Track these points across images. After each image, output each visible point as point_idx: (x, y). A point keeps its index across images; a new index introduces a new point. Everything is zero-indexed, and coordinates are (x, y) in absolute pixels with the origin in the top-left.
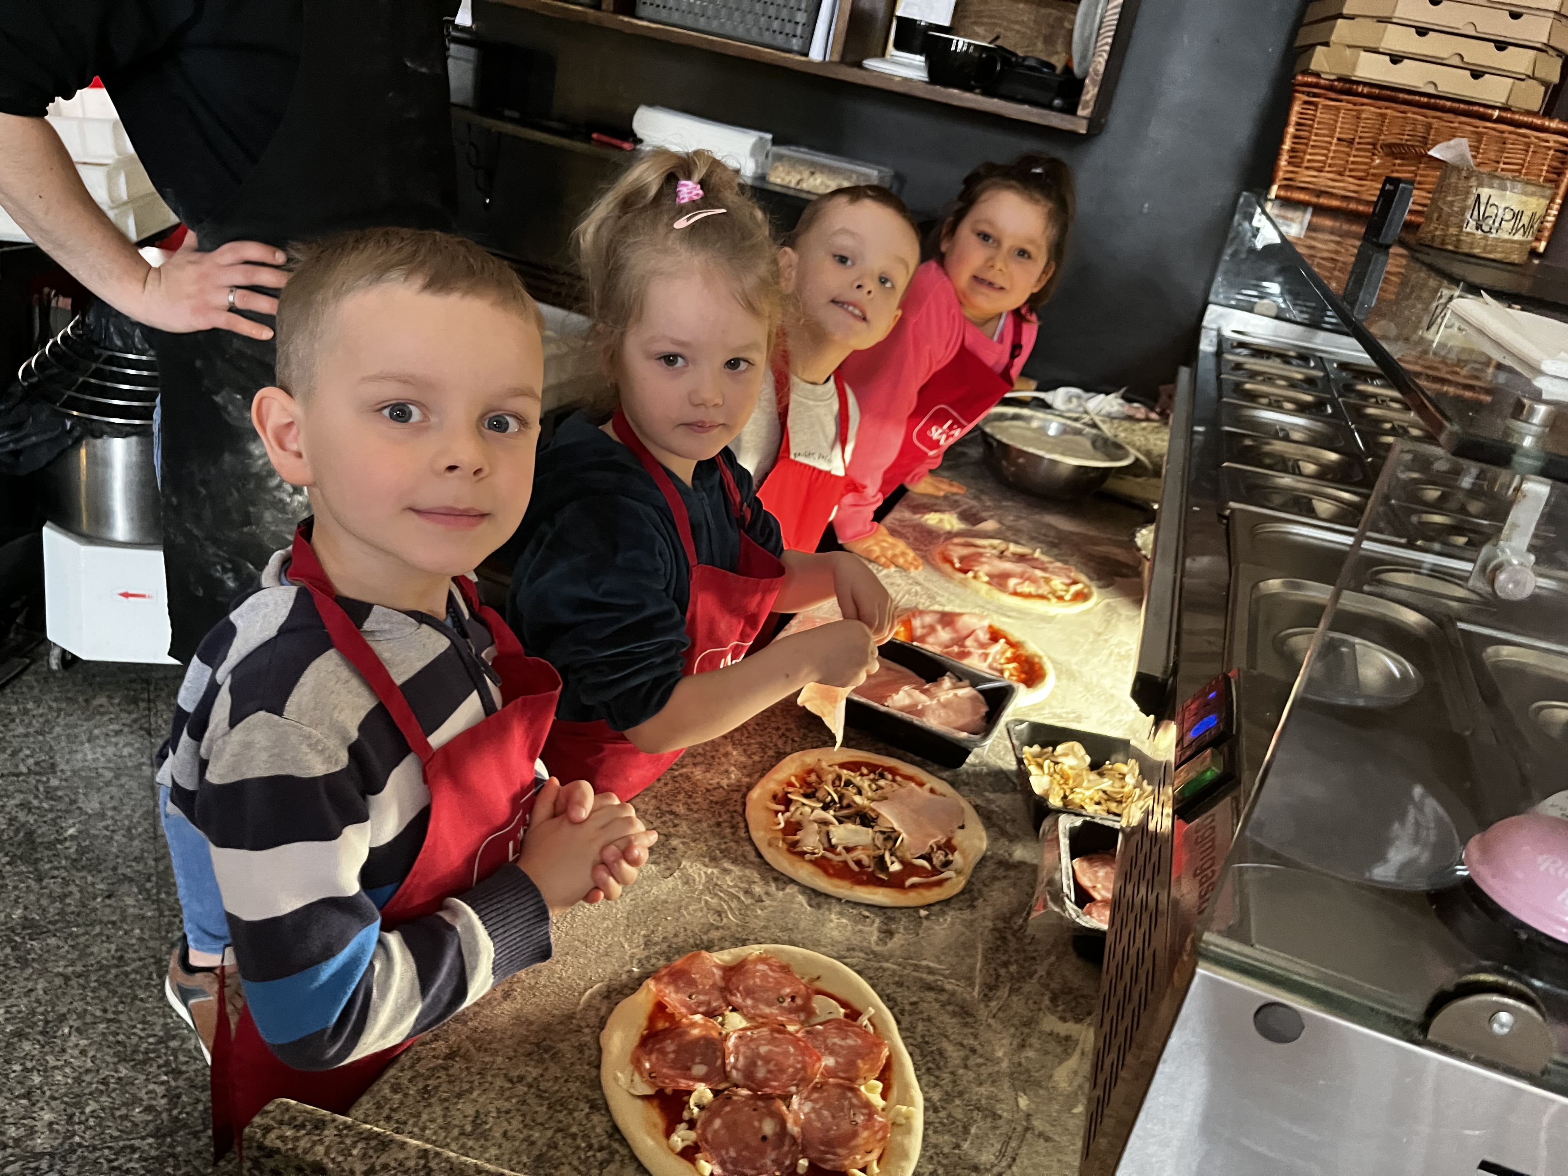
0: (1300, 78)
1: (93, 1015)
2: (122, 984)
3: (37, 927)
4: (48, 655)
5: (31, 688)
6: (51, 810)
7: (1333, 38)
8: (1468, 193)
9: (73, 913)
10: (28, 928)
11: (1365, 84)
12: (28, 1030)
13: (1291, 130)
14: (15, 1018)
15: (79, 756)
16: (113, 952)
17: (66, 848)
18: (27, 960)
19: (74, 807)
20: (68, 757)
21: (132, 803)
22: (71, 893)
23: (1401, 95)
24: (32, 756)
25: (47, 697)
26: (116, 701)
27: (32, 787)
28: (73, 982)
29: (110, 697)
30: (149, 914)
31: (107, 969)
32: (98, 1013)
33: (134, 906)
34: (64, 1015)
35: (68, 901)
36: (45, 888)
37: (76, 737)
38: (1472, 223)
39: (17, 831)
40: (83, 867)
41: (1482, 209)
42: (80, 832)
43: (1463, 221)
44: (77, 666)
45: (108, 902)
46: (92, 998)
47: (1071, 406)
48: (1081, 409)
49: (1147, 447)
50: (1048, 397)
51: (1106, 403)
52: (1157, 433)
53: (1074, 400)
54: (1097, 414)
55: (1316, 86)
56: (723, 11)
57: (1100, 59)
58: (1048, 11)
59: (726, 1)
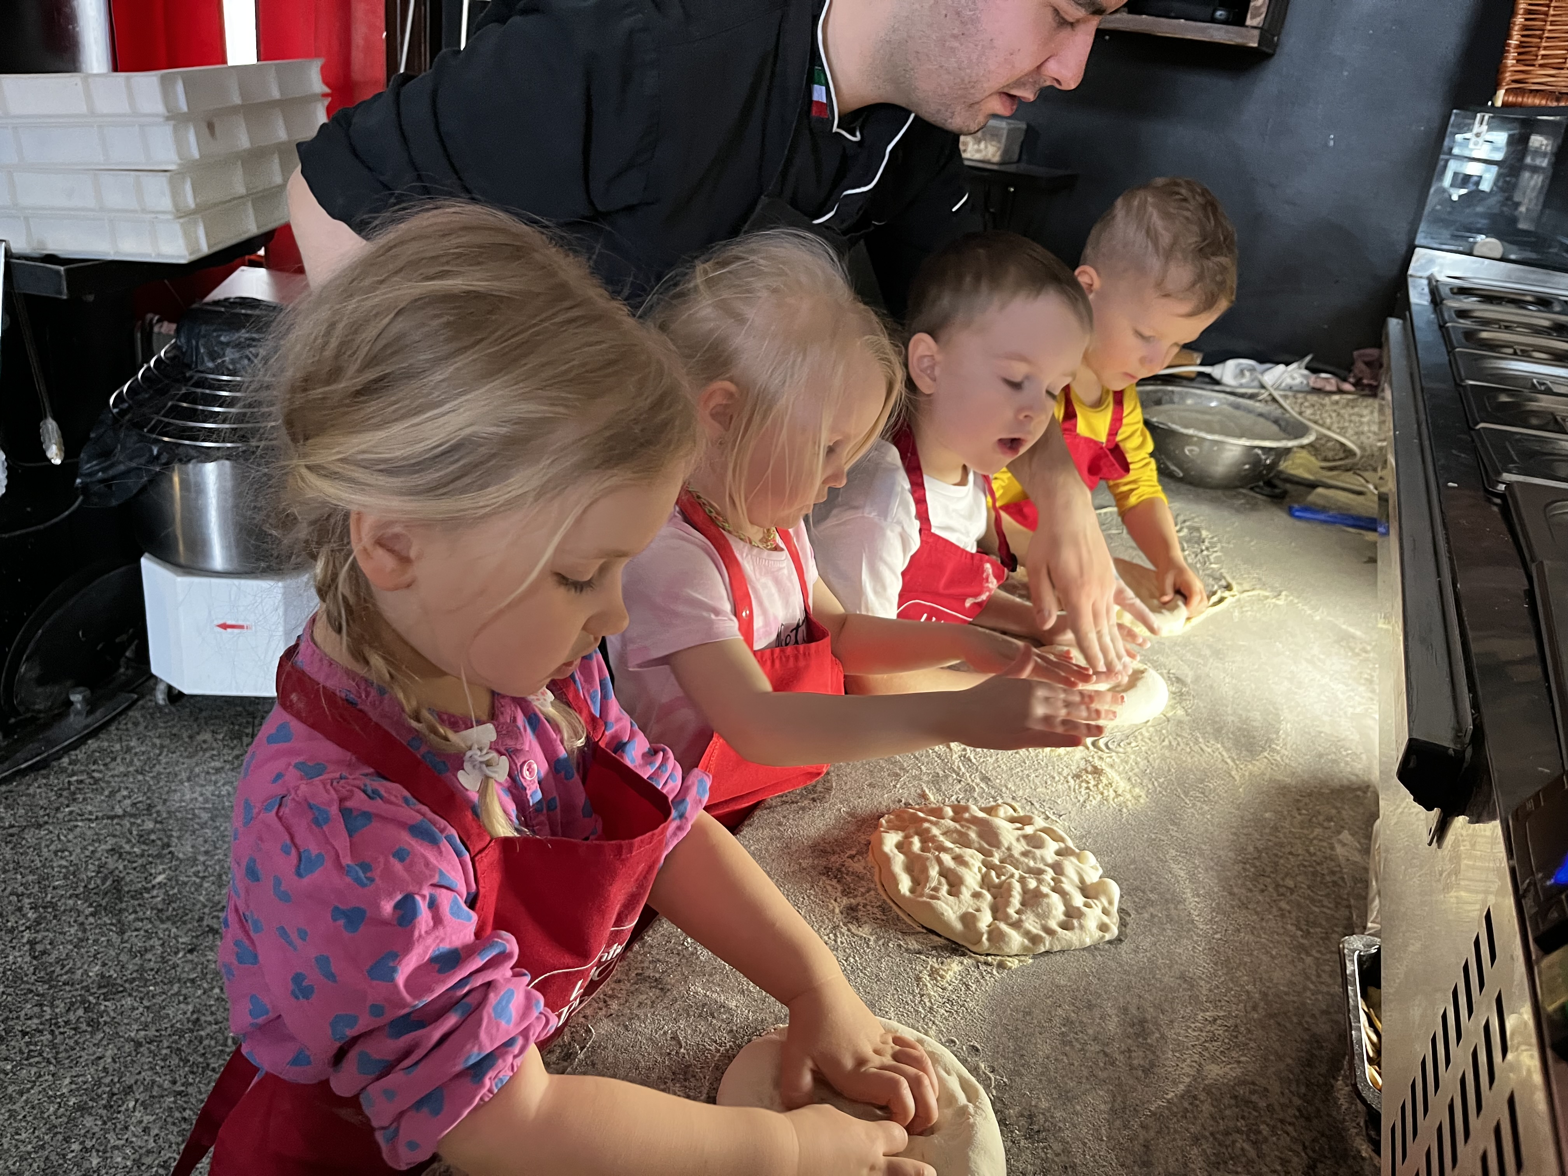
1: (161, 1086)
3: (114, 985)
4: (155, 689)
5: (136, 724)
6: (142, 856)
9: (152, 970)
10: (104, 987)
14: (79, 1089)
15: (177, 796)
16: (189, 1014)
17: (152, 897)
18: (99, 1024)
19: (166, 851)
20: (166, 797)
22: (153, 947)
24: (130, 797)
25: (151, 734)
26: (221, 737)
27: (125, 830)
28: (144, 1049)
29: (214, 732)
31: (181, 1033)
39: (104, 881)
40: (168, 919)
42: (169, 879)
45: (189, 956)
47: (1244, 381)
48: (1256, 383)
49: (1341, 425)
50: (1215, 371)
51: (1286, 375)
52: (1353, 407)
53: (1247, 374)
54: (1276, 389)
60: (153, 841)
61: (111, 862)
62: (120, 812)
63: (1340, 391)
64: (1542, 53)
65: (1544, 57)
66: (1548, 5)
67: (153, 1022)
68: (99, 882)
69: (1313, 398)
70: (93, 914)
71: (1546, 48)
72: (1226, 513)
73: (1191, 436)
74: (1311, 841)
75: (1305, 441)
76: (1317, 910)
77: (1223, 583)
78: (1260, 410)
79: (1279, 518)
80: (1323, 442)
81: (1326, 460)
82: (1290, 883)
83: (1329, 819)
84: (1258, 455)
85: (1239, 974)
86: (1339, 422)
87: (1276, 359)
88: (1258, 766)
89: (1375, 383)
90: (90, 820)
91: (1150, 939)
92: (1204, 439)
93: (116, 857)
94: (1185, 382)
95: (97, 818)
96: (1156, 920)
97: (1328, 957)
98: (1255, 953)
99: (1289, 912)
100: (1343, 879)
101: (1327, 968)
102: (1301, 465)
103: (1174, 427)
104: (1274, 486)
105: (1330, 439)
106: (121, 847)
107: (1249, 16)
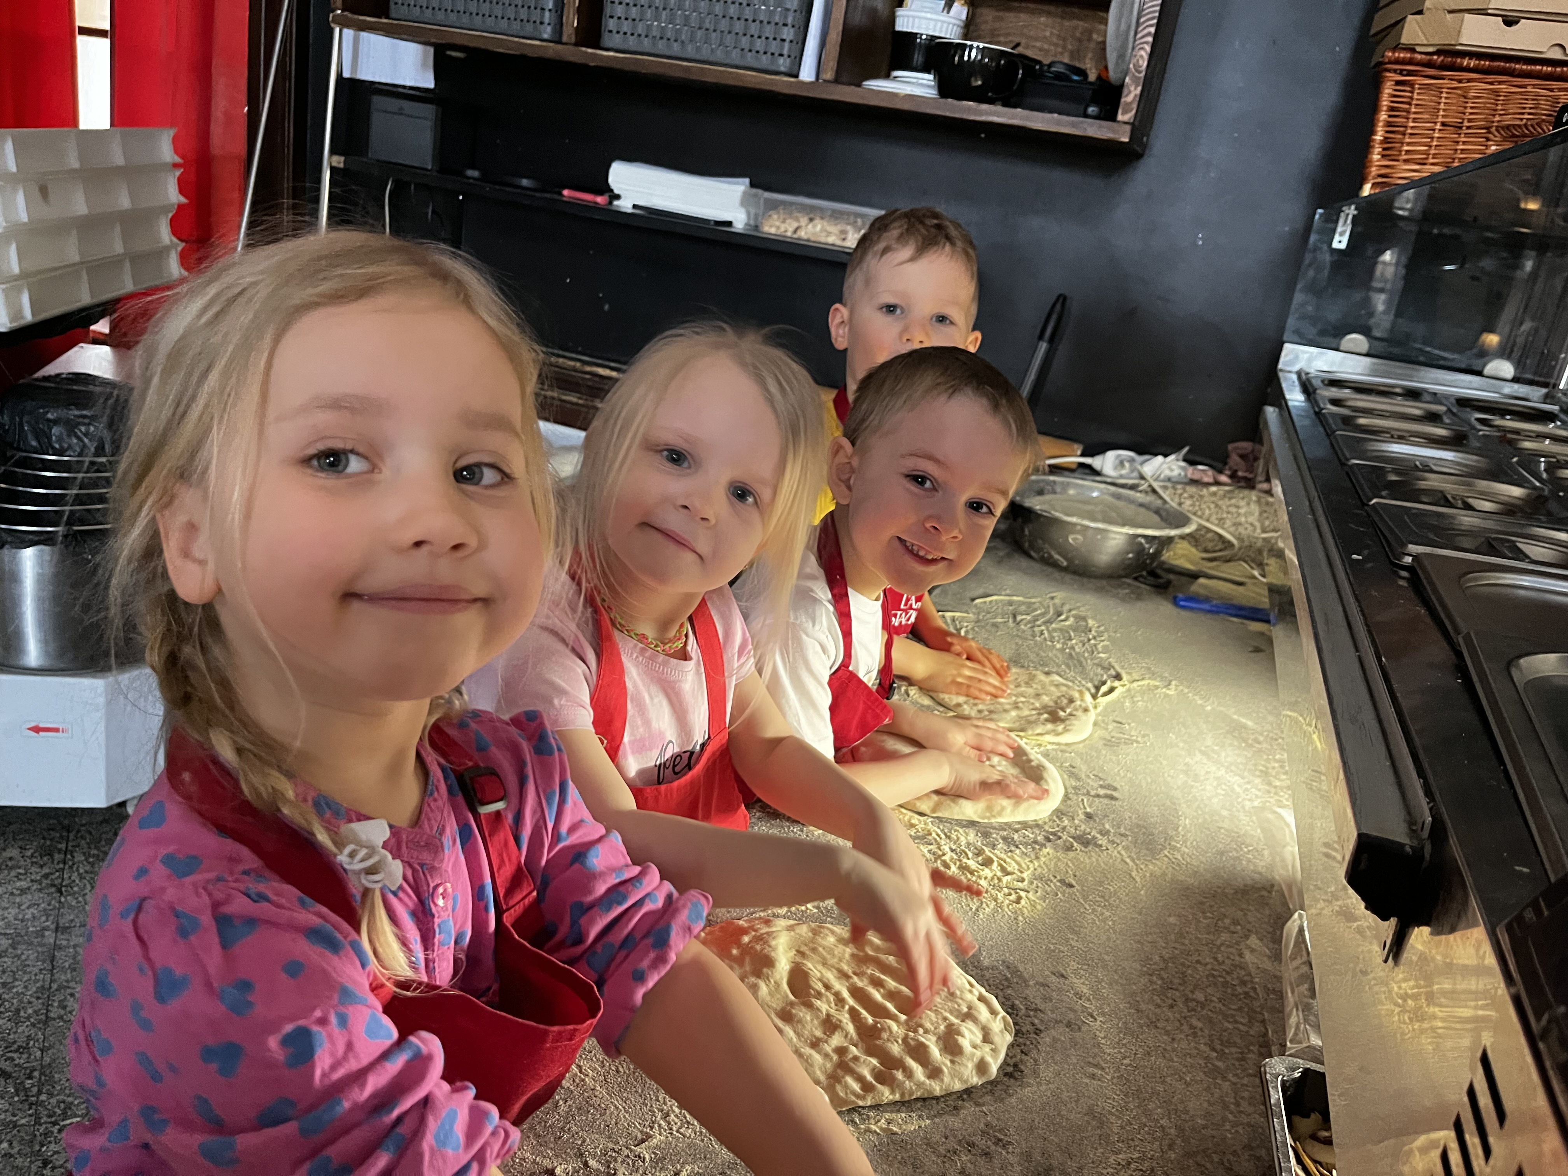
0: (1389, 53)
7: (1428, 5)
11: (1472, 54)
13: (1383, 117)
23: (1522, 66)
47: (1124, 472)
48: (1135, 474)
49: (1219, 516)
50: (1096, 462)
51: (1165, 466)
52: (1230, 499)
53: (1127, 465)
54: (1156, 480)
55: (1411, 62)
56: (699, 34)
57: (1143, 53)
58: (1075, 22)
59: (702, 21)
63: (1217, 483)
64: (1406, 148)
65: (1407, 152)
66: (1410, 104)
69: (1192, 489)
71: (1409, 144)
72: (1112, 602)
73: (1075, 525)
74: (1219, 948)
75: (1187, 530)
76: (1230, 1026)
77: (1113, 672)
78: (1140, 500)
79: (1163, 608)
80: (1202, 532)
81: (1206, 551)
82: (1200, 996)
83: (1236, 922)
84: (1141, 544)
85: (1151, 1106)
86: (1217, 513)
87: (1155, 451)
88: (1158, 866)
89: (1250, 476)
91: (1054, 1068)
92: (1088, 527)
94: (1067, 473)
96: (1059, 1045)
97: (1245, 1081)
98: (1168, 1079)
99: (1201, 1030)
100: (1254, 989)
101: (1246, 1094)
102: (1183, 556)
103: (1057, 514)
104: (1157, 576)
105: (1209, 530)
107: (1120, 111)
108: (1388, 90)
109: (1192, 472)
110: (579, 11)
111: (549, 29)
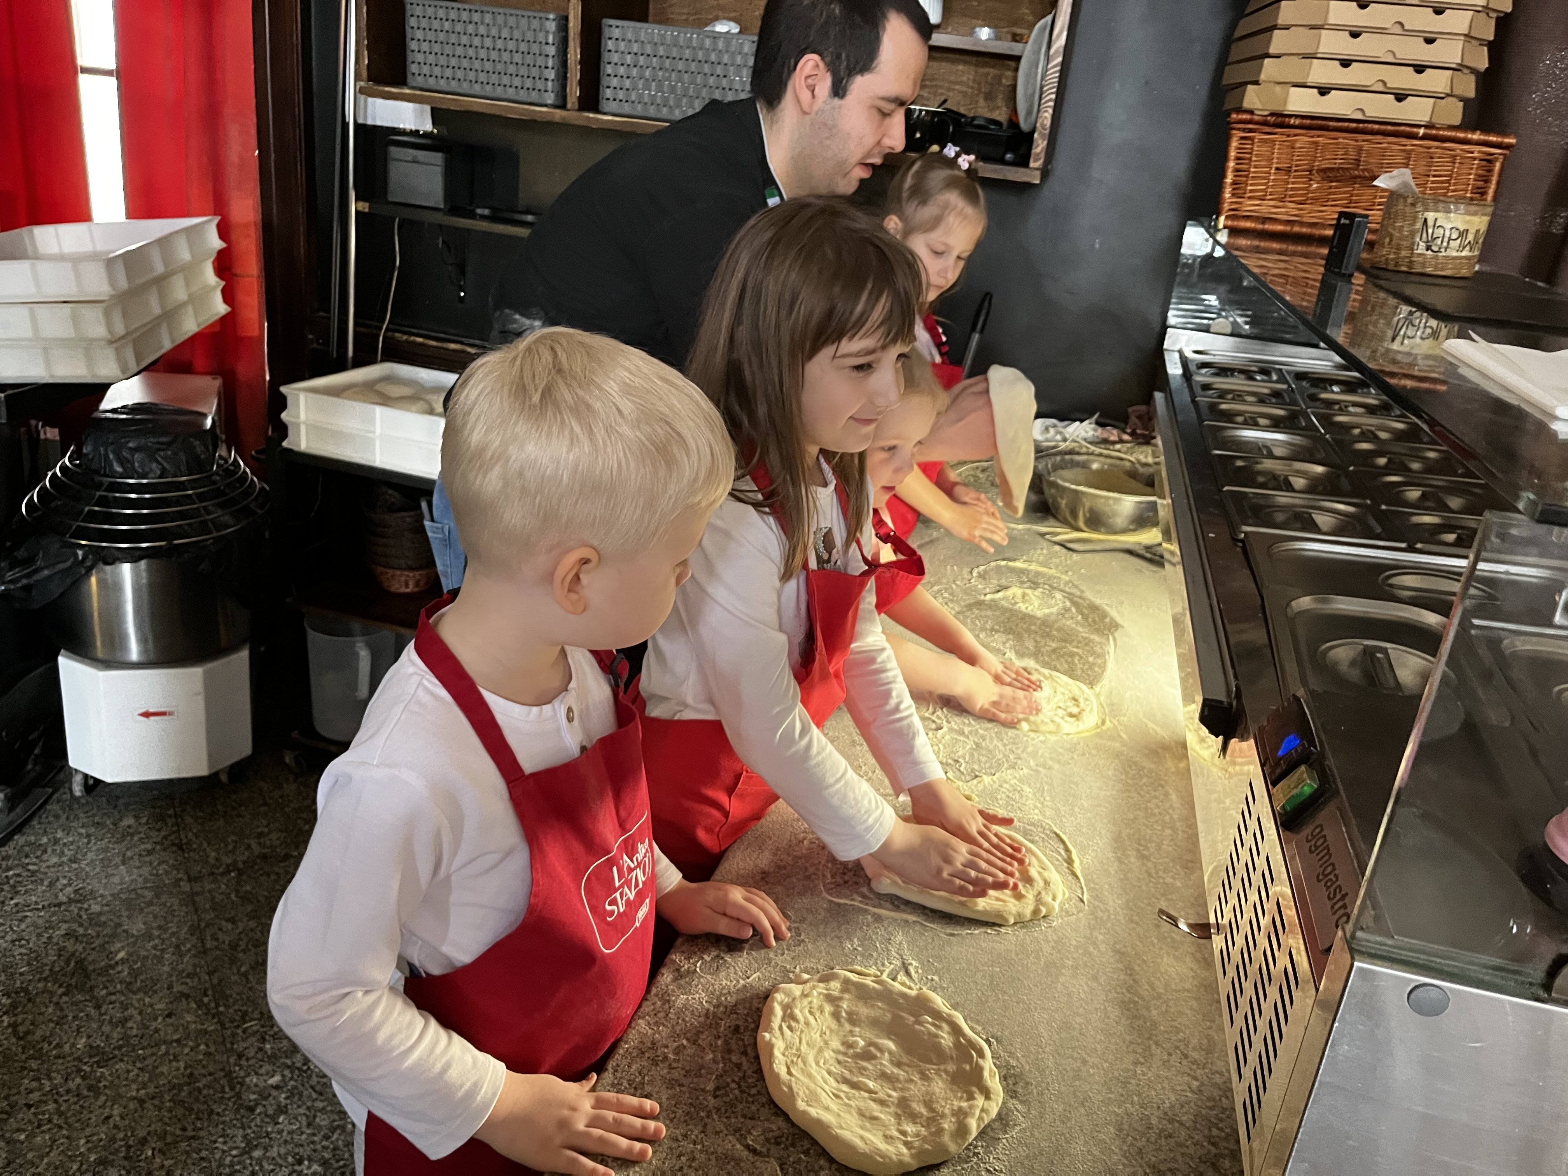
0: (1234, 116)
1: (173, 1134)
2: (197, 1100)
3: (103, 1053)
4: (71, 783)
5: (57, 817)
6: (98, 936)
7: (1263, 77)
8: (1415, 218)
9: (136, 1036)
10: (94, 1056)
11: (1297, 116)
12: (111, 1157)
13: (1231, 164)
14: (96, 1147)
15: (116, 880)
16: (182, 1069)
17: (119, 972)
18: (99, 1088)
19: (119, 930)
20: (104, 881)
21: (176, 920)
22: (131, 1017)
23: (1331, 123)
24: (70, 885)
25: (74, 824)
26: (144, 820)
27: (75, 915)
28: (148, 1105)
29: (137, 817)
30: (212, 1028)
31: (180, 1087)
32: (178, 1132)
33: (195, 1022)
34: (145, 1138)
35: (130, 1024)
36: (105, 1014)
37: (110, 861)
38: (1422, 245)
39: (68, 963)
40: (139, 990)
41: (1430, 231)
42: (130, 954)
43: (1413, 244)
44: (98, 789)
45: (169, 1020)
46: (170, 1118)
47: (1049, 436)
48: (1058, 437)
51: (1081, 429)
52: (1132, 452)
53: (1049, 431)
55: (1250, 122)
56: (685, 100)
57: (1046, 114)
58: (986, 70)
59: (686, 89)
60: (105, 923)
61: (70, 945)
62: (65, 899)
63: (1121, 441)
64: (1249, 188)
65: (1251, 191)
66: (1251, 153)
67: (150, 1080)
68: (62, 964)
70: (64, 994)
71: (1251, 185)
87: (1070, 417)
89: (1148, 433)
90: (38, 909)
93: (72, 941)
95: (43, 907)
106: (75, 931)
107: (1031, 160)
108: (1234, 144)
109: (1100, 433)
110: (580, 83)
111: (552, 96)
